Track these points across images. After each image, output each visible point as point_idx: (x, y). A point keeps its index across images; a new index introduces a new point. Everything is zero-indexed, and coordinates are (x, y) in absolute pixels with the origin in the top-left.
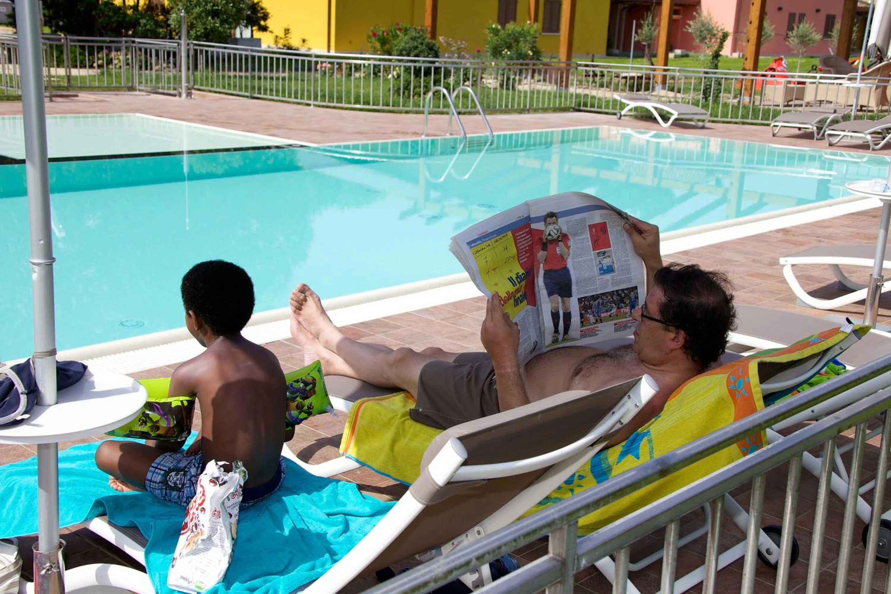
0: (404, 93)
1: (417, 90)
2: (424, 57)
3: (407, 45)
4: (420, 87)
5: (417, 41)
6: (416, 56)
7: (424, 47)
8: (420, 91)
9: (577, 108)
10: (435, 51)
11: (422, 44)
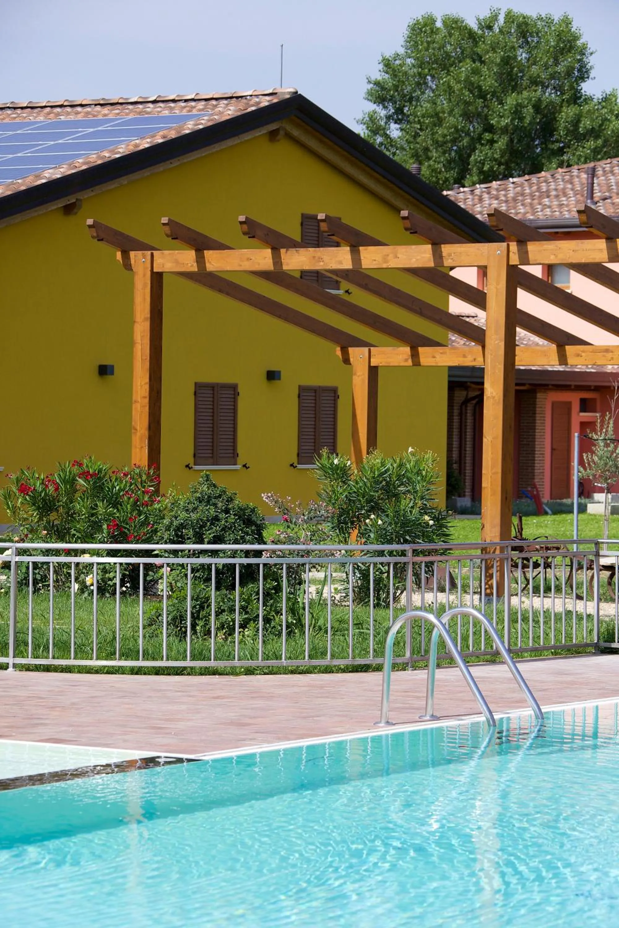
0: (194, 626)
1: (225, 617)
2: (236, 542)
3: (194, 516)
4: (232, 610)
5: (215, 505)
6: (218, 540)
7: (232, 518)
8: (234, 621)
9: (603, 644)
10: (257, 525)
11: (227, 511)
